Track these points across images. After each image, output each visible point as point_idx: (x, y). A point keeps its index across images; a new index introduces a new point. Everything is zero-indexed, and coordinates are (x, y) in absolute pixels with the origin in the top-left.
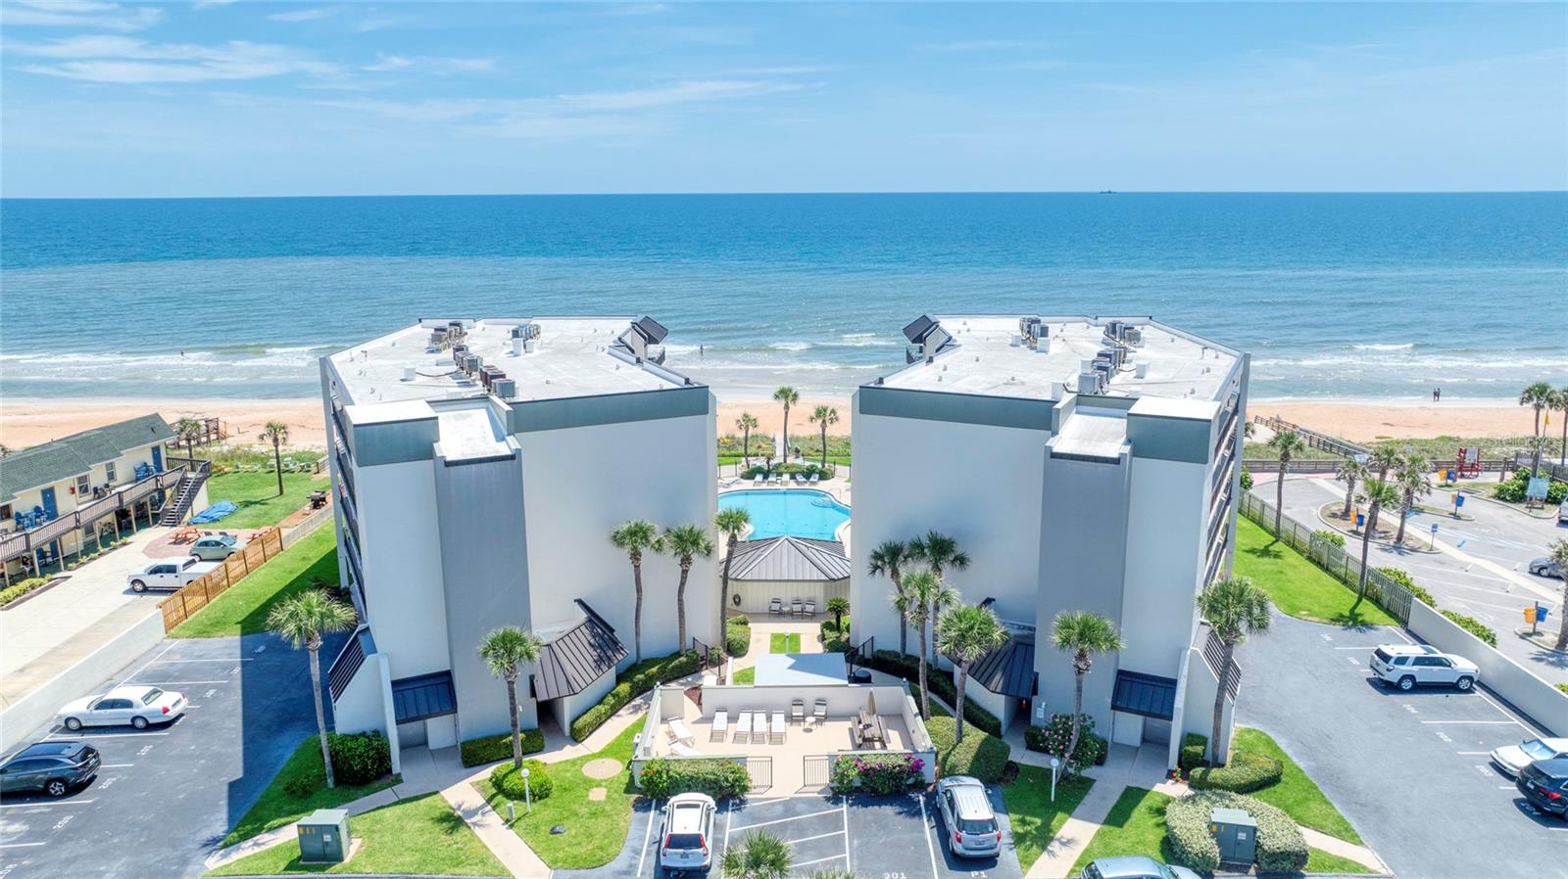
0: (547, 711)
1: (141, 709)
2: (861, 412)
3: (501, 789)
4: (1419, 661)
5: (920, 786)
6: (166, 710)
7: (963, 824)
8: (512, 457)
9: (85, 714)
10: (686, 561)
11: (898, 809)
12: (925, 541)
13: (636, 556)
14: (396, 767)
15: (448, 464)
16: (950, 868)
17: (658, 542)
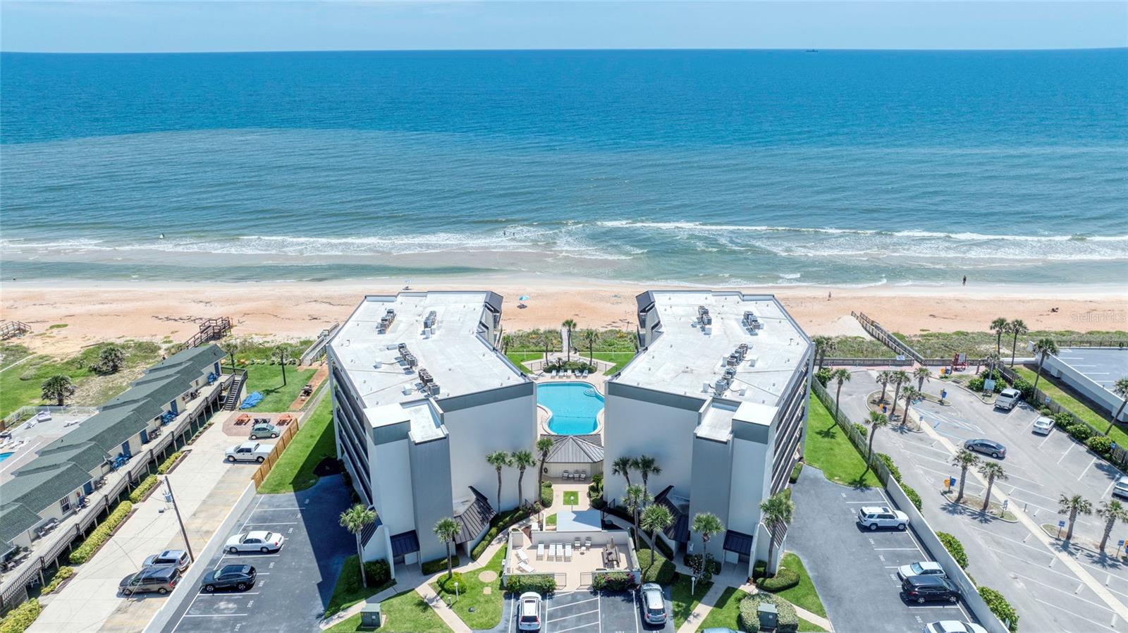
0: (460, 548)
1: (266, 543)
2: (609, 394)
3: (443, 588)
4: (880, 516)
5: (634, 586)
6: (277, 544)
7: (650, 611)
8: (445, 438)
9: (239, 546)
10: (523, 468)
11: (622, 598)
12: (640, 461)
13: (499, 469)
14: (393, 576)
15: (416, 444)
16: (644, 629)
17: (510, 462)
